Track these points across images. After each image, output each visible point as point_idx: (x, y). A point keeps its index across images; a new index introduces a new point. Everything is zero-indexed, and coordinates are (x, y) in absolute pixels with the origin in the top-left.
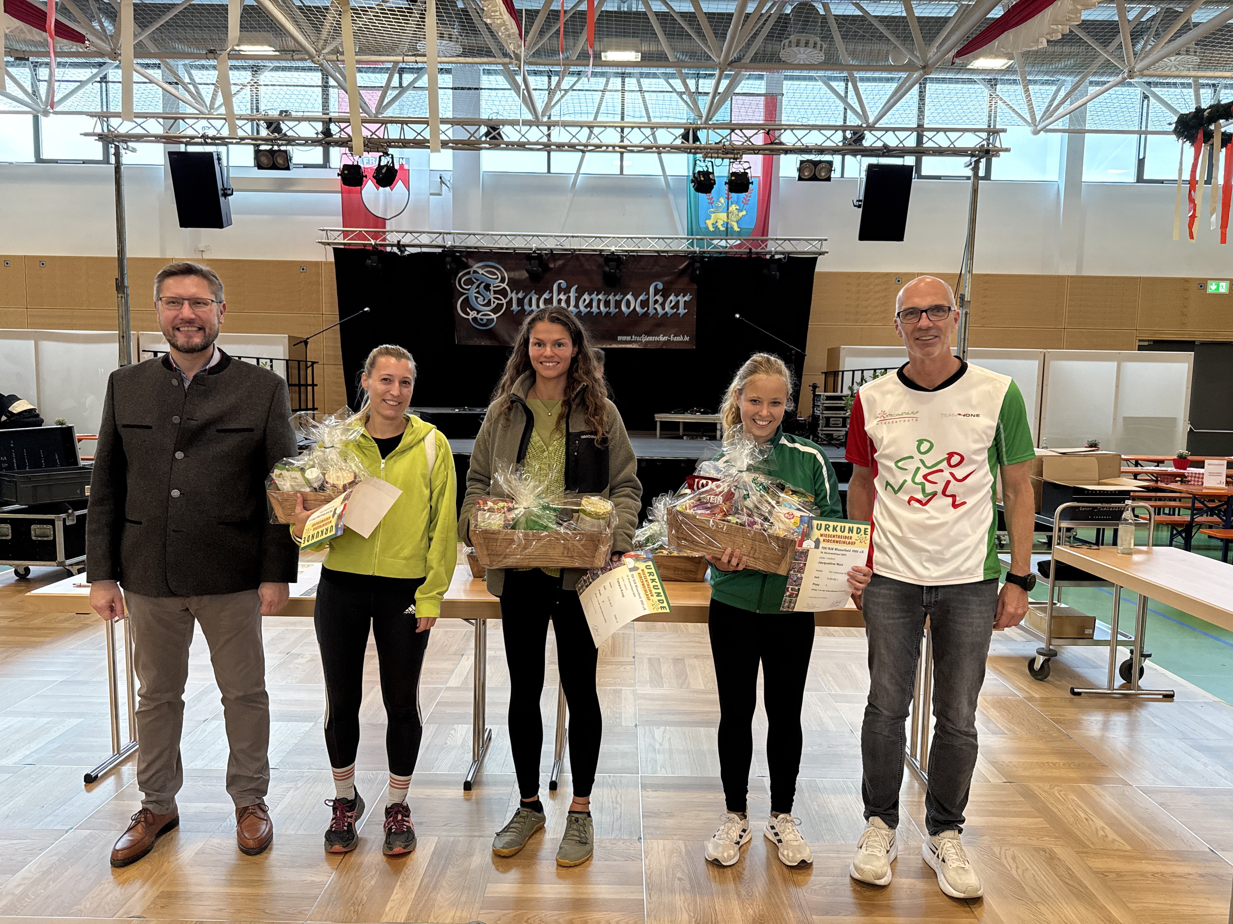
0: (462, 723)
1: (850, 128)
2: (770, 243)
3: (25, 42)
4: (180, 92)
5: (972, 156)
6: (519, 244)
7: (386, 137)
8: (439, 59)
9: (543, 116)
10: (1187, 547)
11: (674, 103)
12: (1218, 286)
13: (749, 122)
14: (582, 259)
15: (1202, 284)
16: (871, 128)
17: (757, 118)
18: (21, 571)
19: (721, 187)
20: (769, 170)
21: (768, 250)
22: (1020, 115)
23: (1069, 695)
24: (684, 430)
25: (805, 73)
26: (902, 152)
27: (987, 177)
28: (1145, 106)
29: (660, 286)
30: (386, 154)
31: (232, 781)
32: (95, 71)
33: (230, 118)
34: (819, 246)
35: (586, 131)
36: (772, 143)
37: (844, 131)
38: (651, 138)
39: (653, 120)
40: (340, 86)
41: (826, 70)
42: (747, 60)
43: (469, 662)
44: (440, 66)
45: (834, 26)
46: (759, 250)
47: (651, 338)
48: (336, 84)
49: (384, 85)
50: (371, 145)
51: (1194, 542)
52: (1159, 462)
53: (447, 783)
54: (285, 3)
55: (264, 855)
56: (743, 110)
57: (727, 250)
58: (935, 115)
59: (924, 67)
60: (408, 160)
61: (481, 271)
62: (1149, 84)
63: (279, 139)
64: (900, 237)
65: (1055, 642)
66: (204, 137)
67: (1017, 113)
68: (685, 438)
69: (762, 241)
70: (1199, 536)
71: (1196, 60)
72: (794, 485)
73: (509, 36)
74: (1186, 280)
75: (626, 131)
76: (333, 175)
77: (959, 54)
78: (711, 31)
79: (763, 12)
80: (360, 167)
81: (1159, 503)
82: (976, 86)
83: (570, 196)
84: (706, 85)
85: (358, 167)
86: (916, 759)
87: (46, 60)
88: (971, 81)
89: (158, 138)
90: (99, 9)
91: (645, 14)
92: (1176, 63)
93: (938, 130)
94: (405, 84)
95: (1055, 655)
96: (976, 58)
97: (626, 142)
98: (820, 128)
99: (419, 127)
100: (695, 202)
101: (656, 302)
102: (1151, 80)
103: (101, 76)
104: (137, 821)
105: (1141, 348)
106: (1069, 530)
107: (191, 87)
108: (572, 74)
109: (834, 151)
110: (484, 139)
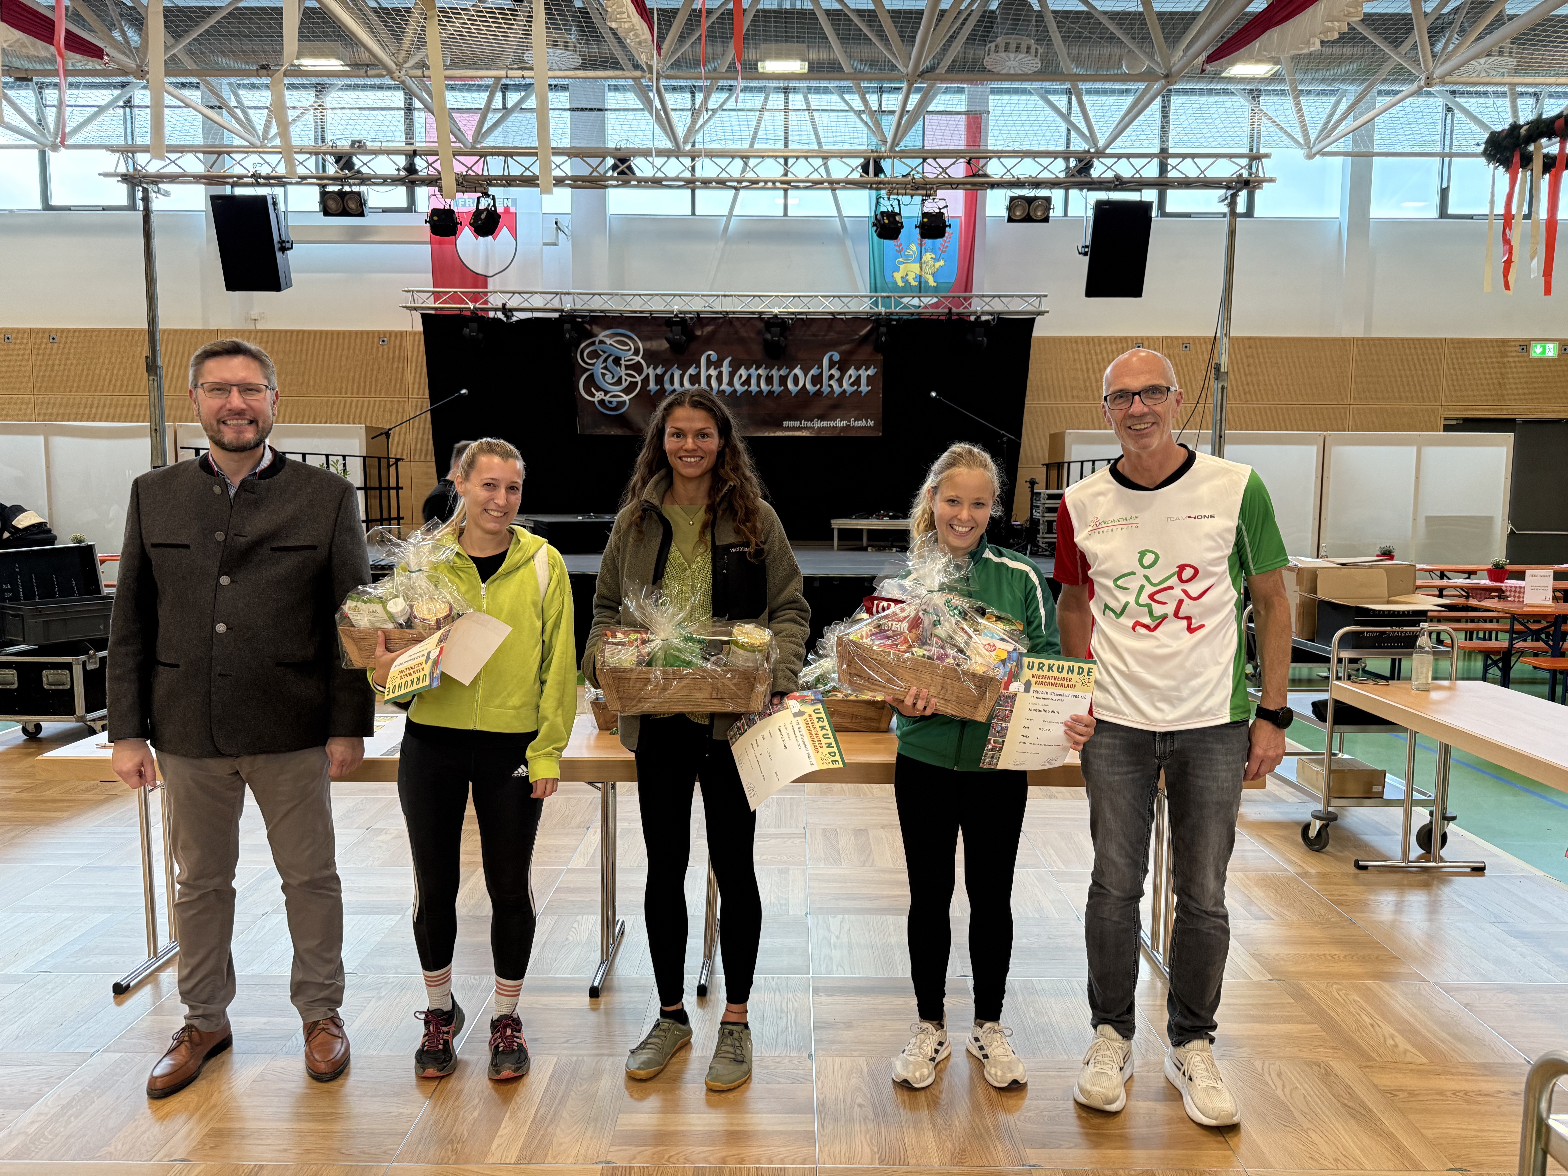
0: (588, 914)
1: (1074, 154)
2: (975, 301)
3: (28, 58)
4: (224, 118)
5: (1228, 188)
6: (657, 306)
7: (486, 173)
8: (550, 74)
9: (685, 142)
10: (1505, 682)
11: (851, 125)
12: (1544, 349)
13: (946, 148)
14: (737, 324)
15: (1525, 346)
16: (1101, 154)
17: (957, 142)
18: (31, 728)
19: (910, 232)
20: (973, 209)
21: (972, 309)
22: (1289, 135)
23: (1352, 869)
24: (869, 539)
25: (1016, 85)
26: (1140, 184)
27: (1249, 213)
28: (1449, 122)
29: (837, 357)
30: (486, 194)
31: (298, 990)
32: (116, 92)
33: (288, 152)
34: (1036, 303)
35: (738, 163)
36: (974, 176)
37: (1067, 160)
38: (822, 170)
39: (826, 147)
40: (428, 108)
41: (1043, 81)
42: (942, 69)
43: (595, 837)
44: (553, 82)
45: (1052, 26)
46: (961, 310)
47: (825, 424)
48: (422, 106)
49: (482, 107)
50: (466, 183)
51: (1513, 674)
52: (1470, 573)
53: (569, 989)
54: (356, 5)
55: (339, 1081)
56: (938, 133)
57: (920, 310)
58: (1181, 136)
59: (1167, 76)
60: (514, 201)
61: (608, 341)
62: (1453, 93)
63: (350, 178)
64: (1136, 291)
65: (1335, 802)
66: (255, 176)
67: (1285, 132)
68: (869, 549)
69: (966, 299)
70: (1521, 667)
71: (1512, 62)
72: (999, 609)
73: (640, 43)
74: (1504, 342)
75: (791, 161)
76: (419, 221)
77: (1211, 59)
78: (896, 34)
79: (962, 8)
80: (453, 212)
81: (1470, 625)
82: (1234, 99)
83: (721, 244)
84: (892, 102)
85: (450, 212)
86: (1158, 952)
87: (55, 80)
88: (1226, 92)
89: (197, 179)
90: (121, 15)
91: (812, 13)
92: (1487, 66)
93: (1184, 156)
94: (510, 105)
95: (1335, 818)
96: (1232, 63)
97: (790, 177)
98: (1034, 155)
99: (527, 161)
100: (879, 250)
101: (831, 377)
102: (1455, 88)
103: (124, 99)
104: (179, 1040)
105: (1447, 428)
106: (1352, 661)
107: (238, 112)
108: (722, 89)
109: (1054, 184)
110: (610, 173)
